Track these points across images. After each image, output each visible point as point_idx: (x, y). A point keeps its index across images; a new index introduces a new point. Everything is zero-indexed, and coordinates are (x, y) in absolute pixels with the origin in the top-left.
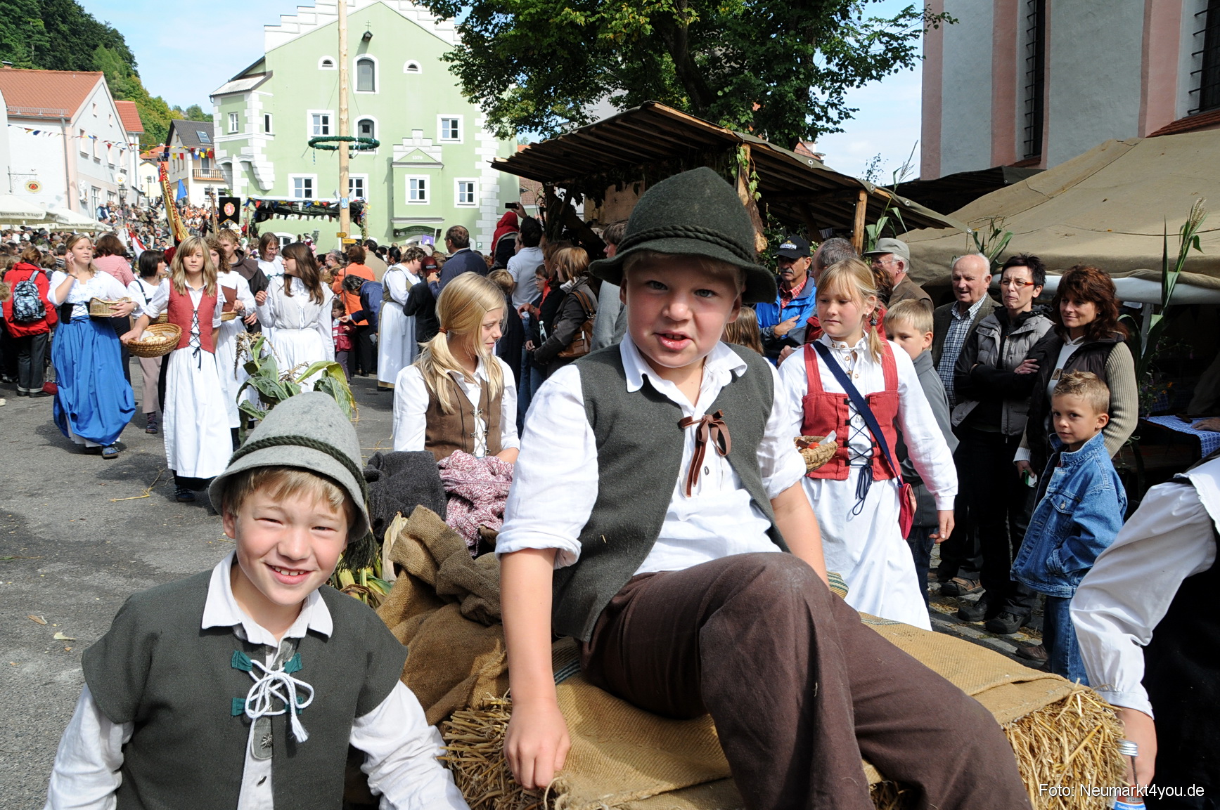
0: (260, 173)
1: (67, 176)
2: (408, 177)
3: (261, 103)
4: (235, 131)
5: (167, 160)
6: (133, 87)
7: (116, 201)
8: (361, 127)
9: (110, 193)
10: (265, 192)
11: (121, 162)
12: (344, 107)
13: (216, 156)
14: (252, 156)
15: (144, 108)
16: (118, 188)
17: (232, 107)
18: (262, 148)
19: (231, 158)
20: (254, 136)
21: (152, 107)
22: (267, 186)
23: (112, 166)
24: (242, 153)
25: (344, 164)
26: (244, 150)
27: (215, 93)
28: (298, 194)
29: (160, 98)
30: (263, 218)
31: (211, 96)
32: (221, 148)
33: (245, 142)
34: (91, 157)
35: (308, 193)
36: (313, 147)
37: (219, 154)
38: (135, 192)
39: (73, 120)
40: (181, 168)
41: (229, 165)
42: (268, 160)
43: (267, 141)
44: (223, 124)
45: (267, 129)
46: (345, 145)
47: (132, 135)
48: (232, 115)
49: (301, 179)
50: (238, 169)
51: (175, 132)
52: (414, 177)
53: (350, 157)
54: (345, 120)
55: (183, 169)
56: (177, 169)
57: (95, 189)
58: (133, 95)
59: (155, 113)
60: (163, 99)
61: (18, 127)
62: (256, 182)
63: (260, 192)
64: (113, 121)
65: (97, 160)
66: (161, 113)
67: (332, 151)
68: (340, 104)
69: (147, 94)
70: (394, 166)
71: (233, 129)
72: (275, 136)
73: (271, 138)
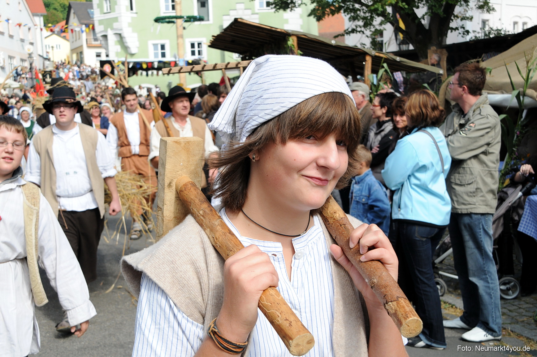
0: (127, 41)
4: (109, 11)
5: (67, 33)
7: (27, 64)
8: (200, 3)
9: (23, 60)
10: (133, 55)
11: (29, 37)
13: (96, 30)
14: (121, 30)
16: (28, 56)
18: (129, 23)
19: (106, 31)
20: (122, 14)
22: (133, 51)
23: (22, 41)
24: (114, 27)
25: (180, 33)
26: (115, 25)
28: (156, 55)
32: (99, 25)
33: (116, 19)
34: (6, 35)
35: (163, 55)
36: (159, 23)
37: (99, 29)
40: (78, 38)
41: (105, 37)
42: (133, 32)
43: (132, 17)
44: (100, 6)
45: (132, 9)
46: (180, 20)
47: (37, 15)
49: (158, 44)
50: (112, 39)
51: (72, 11)
53: (184, 28)
55: (79, 39)
56: (75, 39)
57: (11, 57)
62: (125, 48)
64: (22, 7)
65: (11, 37)
67: (173, 24)
71: (107, 10)
72: (136, 13)
73: (135, 15)
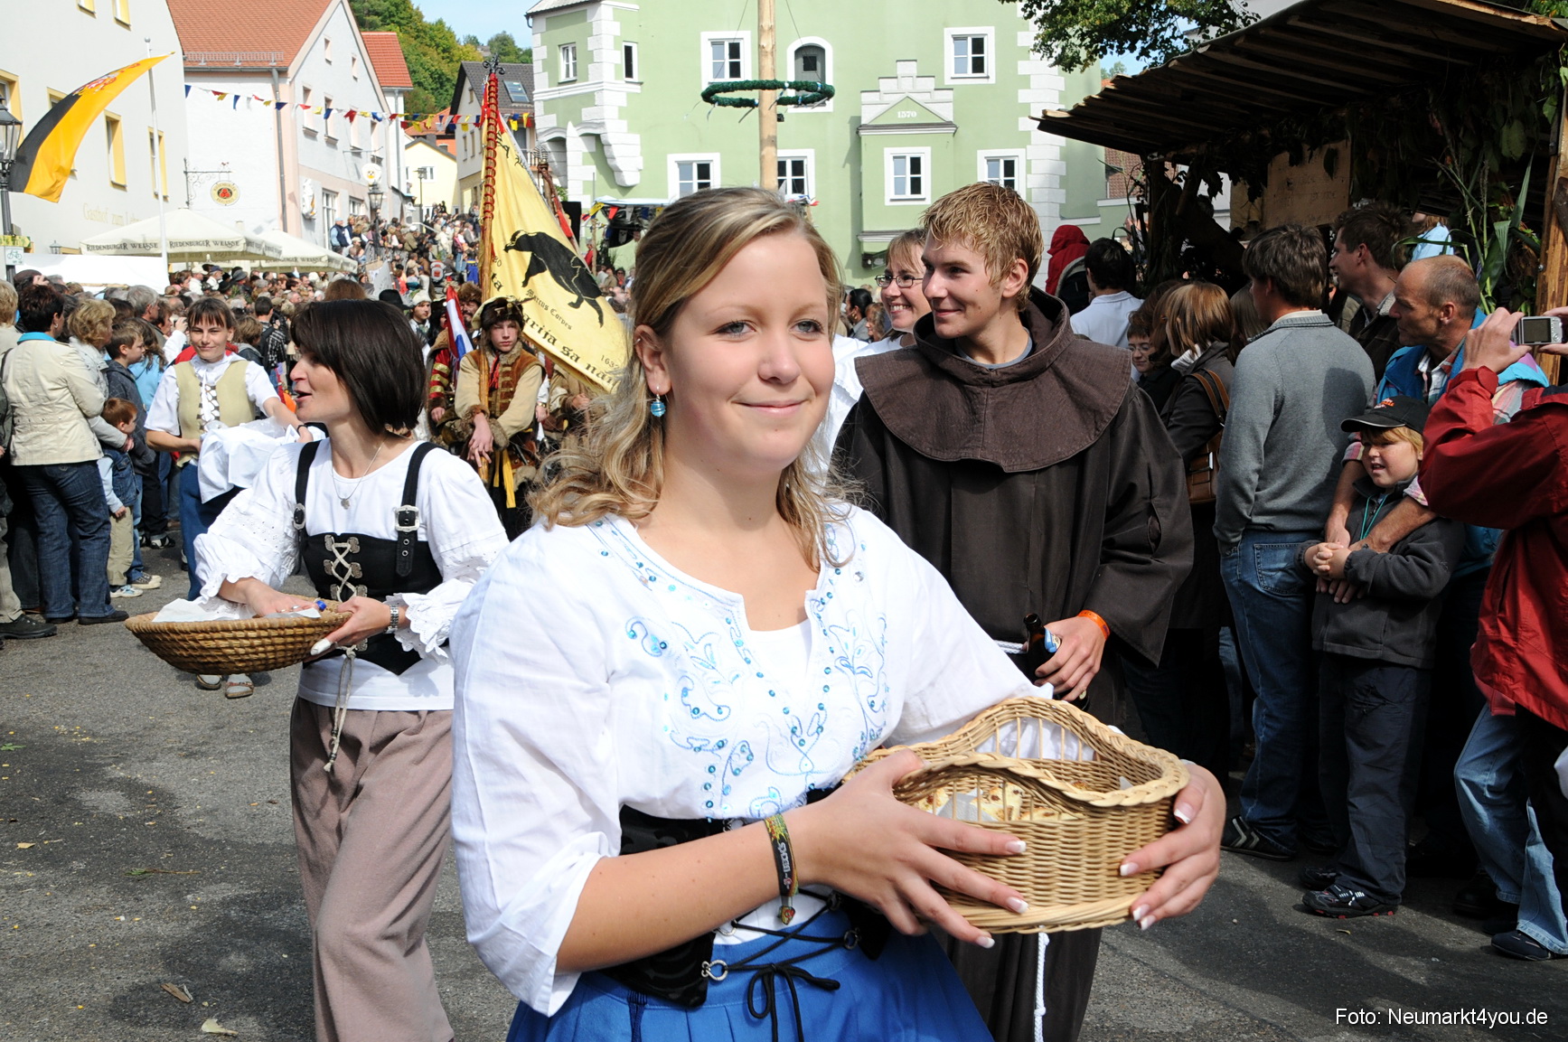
0: (615, 154)
1: (282, 172)
2: (889, 153)
3: (618, 24)
4: (572, 77)
5: (453, 137)
6: (396, 6)
7: (363, 211)
8: (801, 60)
9: (355, 201)
10: (626, 189)
11: (372, 144)
12: (766, 23)
13: (537, 127)
14: (602, 125)
15: (414, 42)
16: (368, 190)
17: (566, 33)
18: (621, 108)
19: (564, 130)
20: (605, 86)
21: (427, 40)
22: (629, 178)
23: (356, 152)
24: (584, 119)
25: (768, 132)
26: (587, 114)
27: (534, 10)
28: (685, 188)
29: (440, 22)
30: (623, 238)
31: (528, 16)
32: (547, 112)
33: (589, 99)
34: (321, 137)
36: (713, 102)
37: (544, 122)
38: (397, 197)
39: (291, 72)
41: (560, 143)
42: (630, 130)
43: (628, 94)
44: (550, 66)
45: (629, 73)
46: (770, 96)
47: (392, 92)
48: (565, 49)
49: (690, 163)
50: (577, 147)
51: (467, 85)
52: (900, 151)
53: (780, 118)
54: (769, 49)
56: (470, 153)
57: (328, 194)
58: (396, 19)
59: (433, 52)
60: (447, 25)
61: (202, 87)
62: (609, 171)
63: (616, 191)
64: (359, 69)
65: (332, 142)
66: (444, 51)
67: (748, 109)
68: (760, 18)
69: (421, 16)
70: (862, 133)
71: (568, 75)
72: (641, 83)
73: (637, 89)
